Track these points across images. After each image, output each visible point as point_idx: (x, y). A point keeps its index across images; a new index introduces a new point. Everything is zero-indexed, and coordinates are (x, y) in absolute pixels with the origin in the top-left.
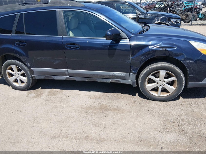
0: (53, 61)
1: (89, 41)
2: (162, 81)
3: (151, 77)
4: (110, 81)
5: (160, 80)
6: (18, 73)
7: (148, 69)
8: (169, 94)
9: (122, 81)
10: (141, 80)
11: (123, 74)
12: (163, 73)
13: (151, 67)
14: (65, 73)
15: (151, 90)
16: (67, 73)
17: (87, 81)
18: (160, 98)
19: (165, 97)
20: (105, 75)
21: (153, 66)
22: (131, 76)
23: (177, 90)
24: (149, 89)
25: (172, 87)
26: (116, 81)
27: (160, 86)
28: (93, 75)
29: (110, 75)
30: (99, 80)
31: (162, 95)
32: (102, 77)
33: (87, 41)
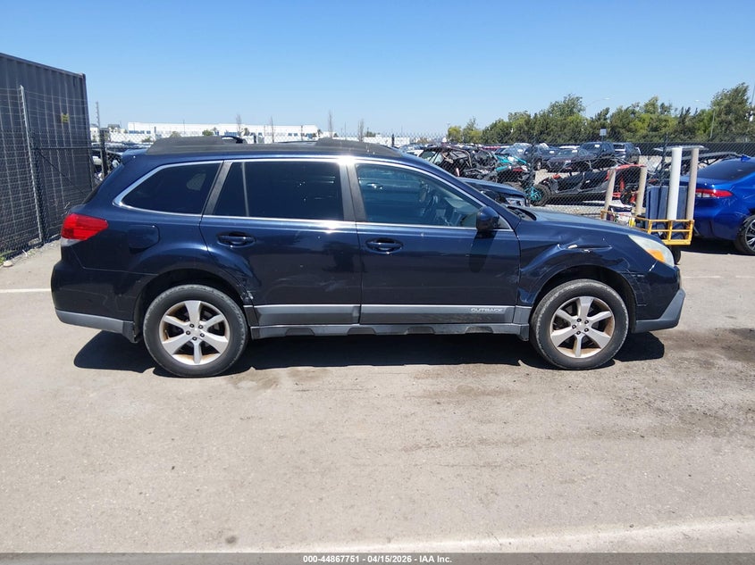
0: (324, 284)
1: (425, 233)
2: (583, 320)
3: (560, 312)
4: (466, 329)
5: (579, 320)
6: (202, 323)
7: (557, 295)
8: (598, 350)
9: (497, 328)
10: (541, 322)
11: (499, 309)
12: (585, 303)
13: (562, 291)
14: (351, 314)
15: (560, 346)
16: (358, 315)
17: (405, 333)
18: (582, 361)
19: (589, 360)
20: (458, 314)
21: (567, 288)
22: (518, 313)
23: (615, 340)
24: (556, 343)
25: (604, 334)
26: (482, 327)
27: (579, 333)
28: (426, 315)
29: (470, 315)
30: (439, 330)
31: (584, 356)
32: (447, 321)
33: (420, 233)
